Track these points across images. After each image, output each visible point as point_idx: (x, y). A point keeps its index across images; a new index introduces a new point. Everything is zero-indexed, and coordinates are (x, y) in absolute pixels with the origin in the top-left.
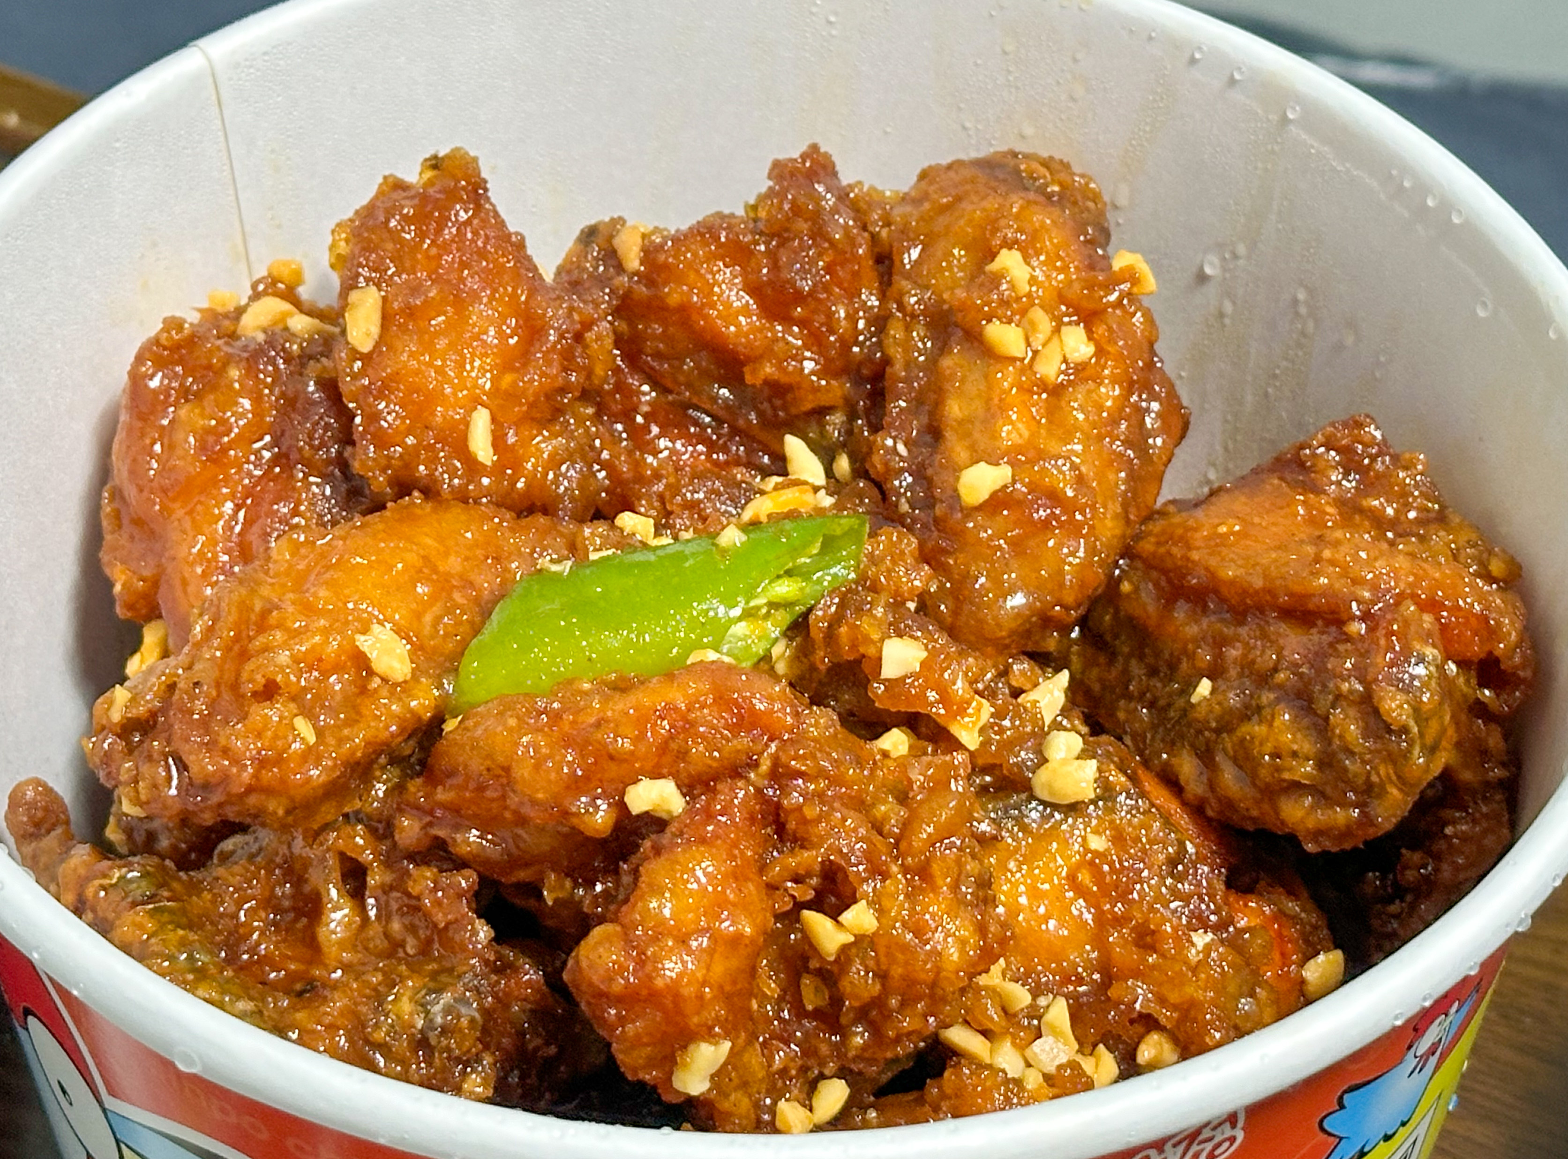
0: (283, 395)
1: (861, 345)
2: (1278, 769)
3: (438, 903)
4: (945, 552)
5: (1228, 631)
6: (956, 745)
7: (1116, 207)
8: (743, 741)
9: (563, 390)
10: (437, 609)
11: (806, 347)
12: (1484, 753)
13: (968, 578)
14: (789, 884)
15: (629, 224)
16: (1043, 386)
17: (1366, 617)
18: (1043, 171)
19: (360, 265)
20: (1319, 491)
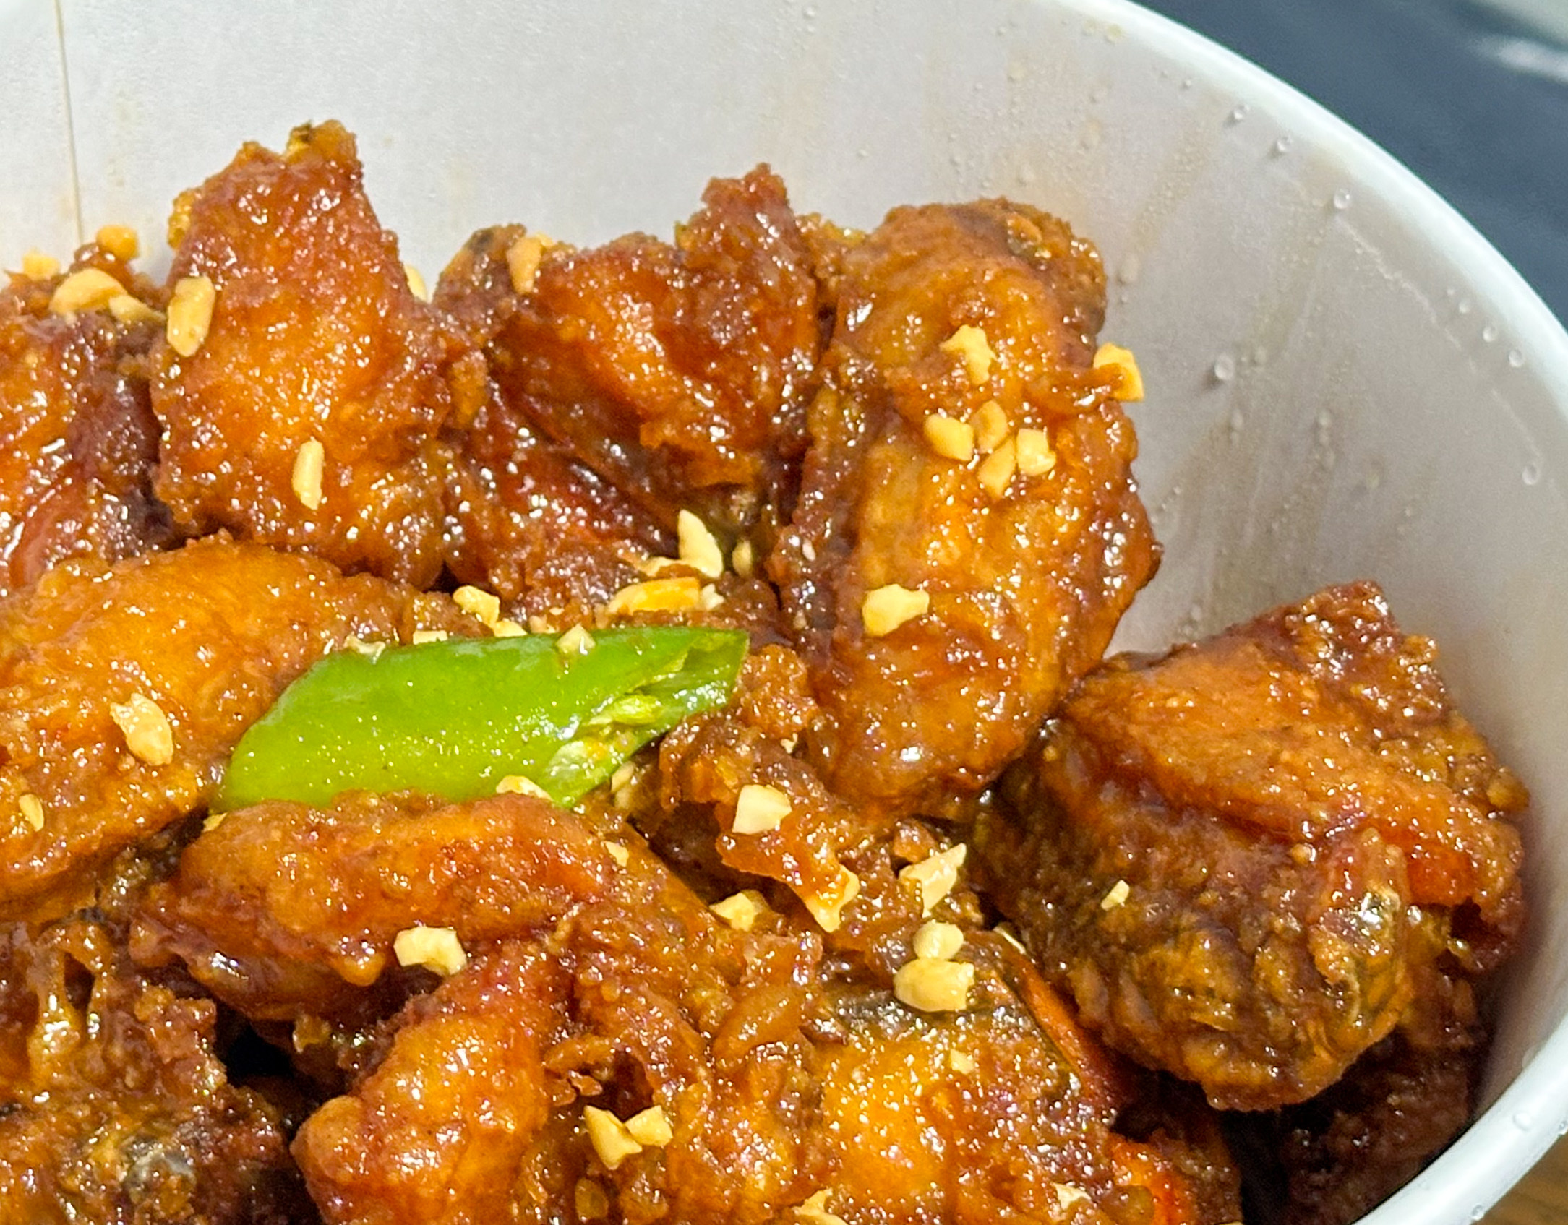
0: (87, 392)
1: (784, 416)
2: (1189, 1008)
3: (165, 1034)
4: (840, 686)
5: (1160, 829)
6: (809, 923)
7: (1120, 282)
8: (540, 899)
9: (416, 429)
10: (220, 679)
11: (717, 410)
12: (1447, 1015)
13: (859, 720)
14: (573, 1074)
15: (529, 234)
16: (987, 499)
17: (1319, 841)
18: (1035, 231)
19: (195, 249)
20: (1301, 669)
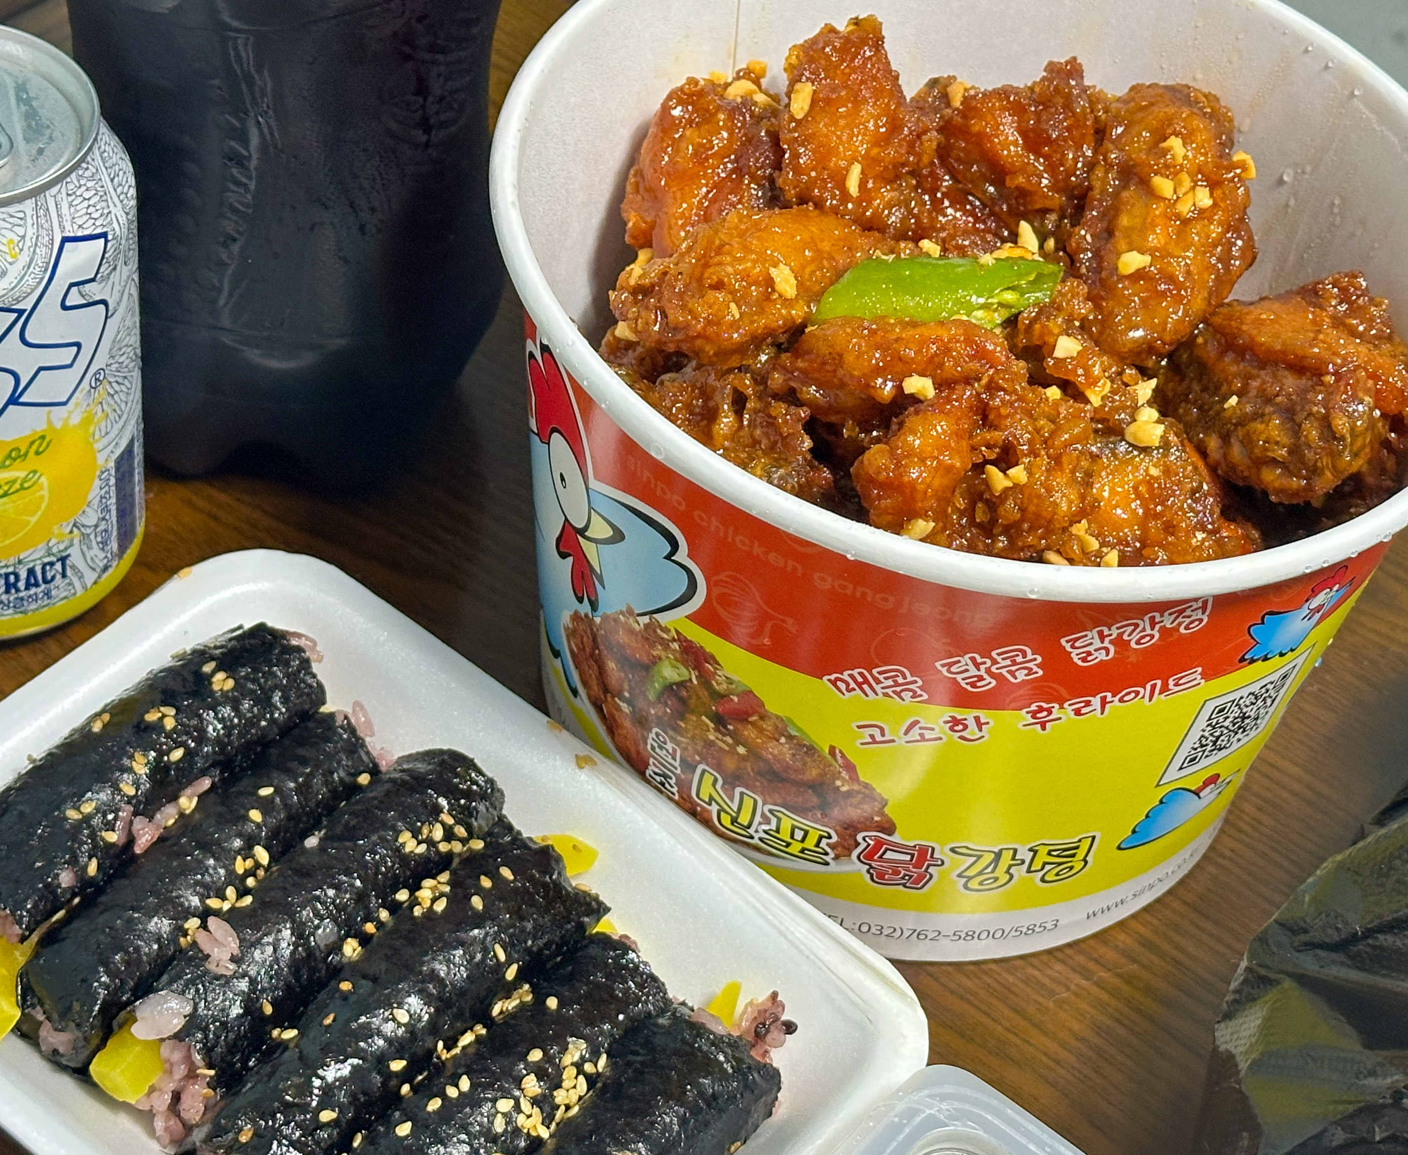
0: (745, 135)
1: (1077, 177)
2: (1266, 450)
3: (786, 421)
4: (1102, 298)
5: (1254, 372)
6: (1087, 401)
7: (1240, 131)
8: (975, 365)
9: (903, 165)
10: (813, 267)
11: (1045, 171)
12: (1383, 470)
13: (1112, 315)
14: (983, 448)
15: (959, 80)
16: (1178, 216)
17: (1336, 374)
18: (1204, 99)
19: (805, 69)
20: (1323, 309)
